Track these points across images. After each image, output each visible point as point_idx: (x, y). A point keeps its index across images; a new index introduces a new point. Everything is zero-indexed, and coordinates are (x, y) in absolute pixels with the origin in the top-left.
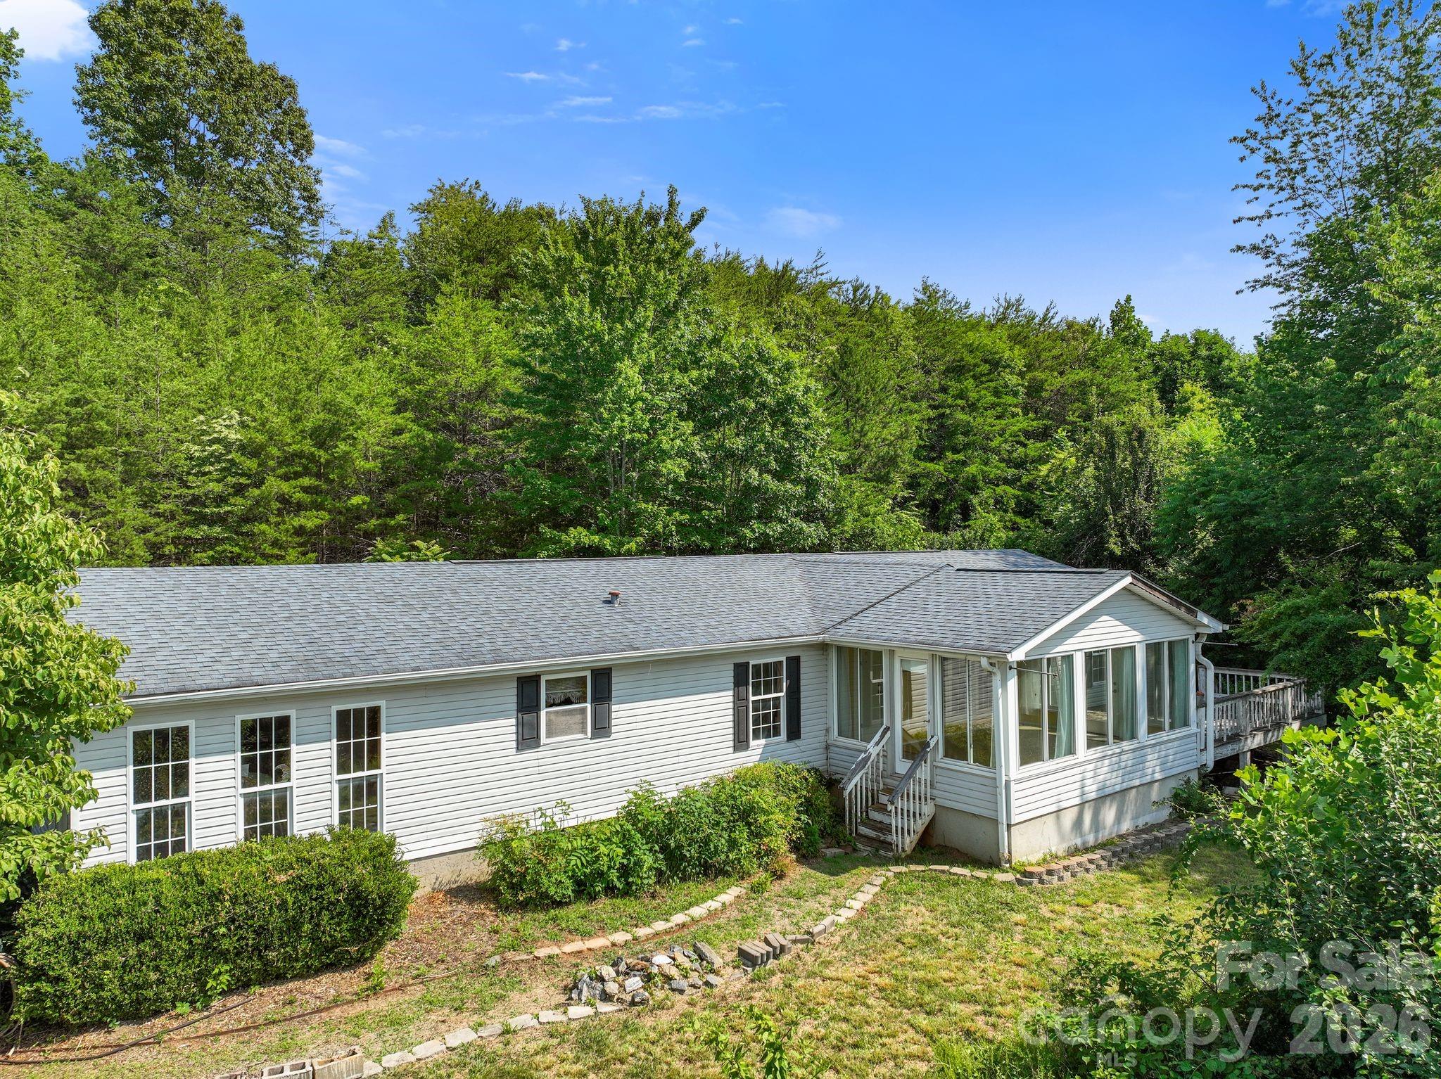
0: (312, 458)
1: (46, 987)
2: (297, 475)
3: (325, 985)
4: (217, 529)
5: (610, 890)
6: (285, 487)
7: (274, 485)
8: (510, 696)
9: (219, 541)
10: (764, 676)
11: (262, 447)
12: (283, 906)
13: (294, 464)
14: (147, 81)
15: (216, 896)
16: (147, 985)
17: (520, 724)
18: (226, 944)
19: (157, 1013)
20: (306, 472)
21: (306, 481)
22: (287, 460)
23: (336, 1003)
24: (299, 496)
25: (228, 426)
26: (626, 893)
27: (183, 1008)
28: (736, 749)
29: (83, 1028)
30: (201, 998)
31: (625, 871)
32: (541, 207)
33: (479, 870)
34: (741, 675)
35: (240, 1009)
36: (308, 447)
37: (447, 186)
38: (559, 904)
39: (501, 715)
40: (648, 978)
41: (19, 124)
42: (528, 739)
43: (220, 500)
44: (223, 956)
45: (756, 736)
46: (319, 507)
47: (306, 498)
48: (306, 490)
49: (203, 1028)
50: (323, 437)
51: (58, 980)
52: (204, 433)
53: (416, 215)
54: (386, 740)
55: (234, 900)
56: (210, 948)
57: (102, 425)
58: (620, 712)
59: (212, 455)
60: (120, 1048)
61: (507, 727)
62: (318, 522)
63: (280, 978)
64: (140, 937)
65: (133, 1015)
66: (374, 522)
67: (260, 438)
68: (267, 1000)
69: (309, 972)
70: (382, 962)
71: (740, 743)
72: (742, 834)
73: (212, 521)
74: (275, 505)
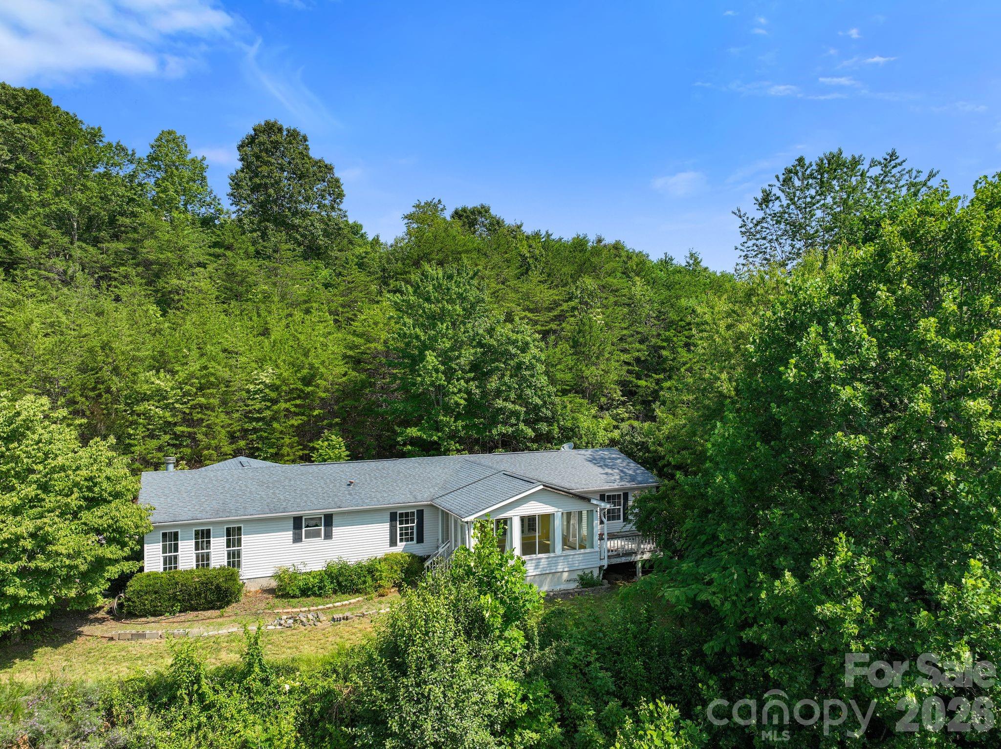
0: (302, 391)
1: (130, 603)
2: (295, 399)
3: (209, 613)
4: (260, 424)
5: (315, 594)
6: (288, 405)
7: (283, 405)
8: (291, 524)
9: (261, 430)
10: (405, 517)
11: (280, 386)
12: (196, 589)
13: (294, 394)
14: (258, 182)
15: (177, 583)
16: (157, 606)
17: (294, 534)
18: (179, 598)
19: (161, 615)
20: (299, 397)
21: (298, 402)
22: (291, 391)
23: (209, 618)
24: (293, 409)
25: (266, 376)
26: (320, 596)
27: (167, 614)
28: (391, 546)
29: (141, 616)
30: (173, 613)
31: (320, 588)
32: (483, 207)
33: (274, 584)
34: (393, 517)
35: (183, 617)
36: (300, 385)
37: (423, 204)
38: (294, 597)
39: (287, 530)
40: (295, 621)
41: (211, 192)
42: (297, 539)
43: (259, 411)
44: (179, 601)
45: (401, 540)
46: (303, 414)
47: (297, 410)
48: (296, 406)
49: (171, 620)
50: (307, 381)
51: (133, 602)
52: (256, 379)
53: (406, 221)
54: (244, 538)
55: (182, 585)
56: (174, 598)
57: (212, 379)
58: (336, 530)
59: (259, 389)
60: (148, 622)
61: (289, 534)
62: (300, 422)
63: (196, 610)
64: (156, 593)
65: (154, 614)
66: (326, 422)
67: (278, 382)
68: (191, 615)
69: (204, 609)
70: (229, 610)
71: (393, 543)
72: (369, 579)
73: (258, 420)
74: (283, 414)
